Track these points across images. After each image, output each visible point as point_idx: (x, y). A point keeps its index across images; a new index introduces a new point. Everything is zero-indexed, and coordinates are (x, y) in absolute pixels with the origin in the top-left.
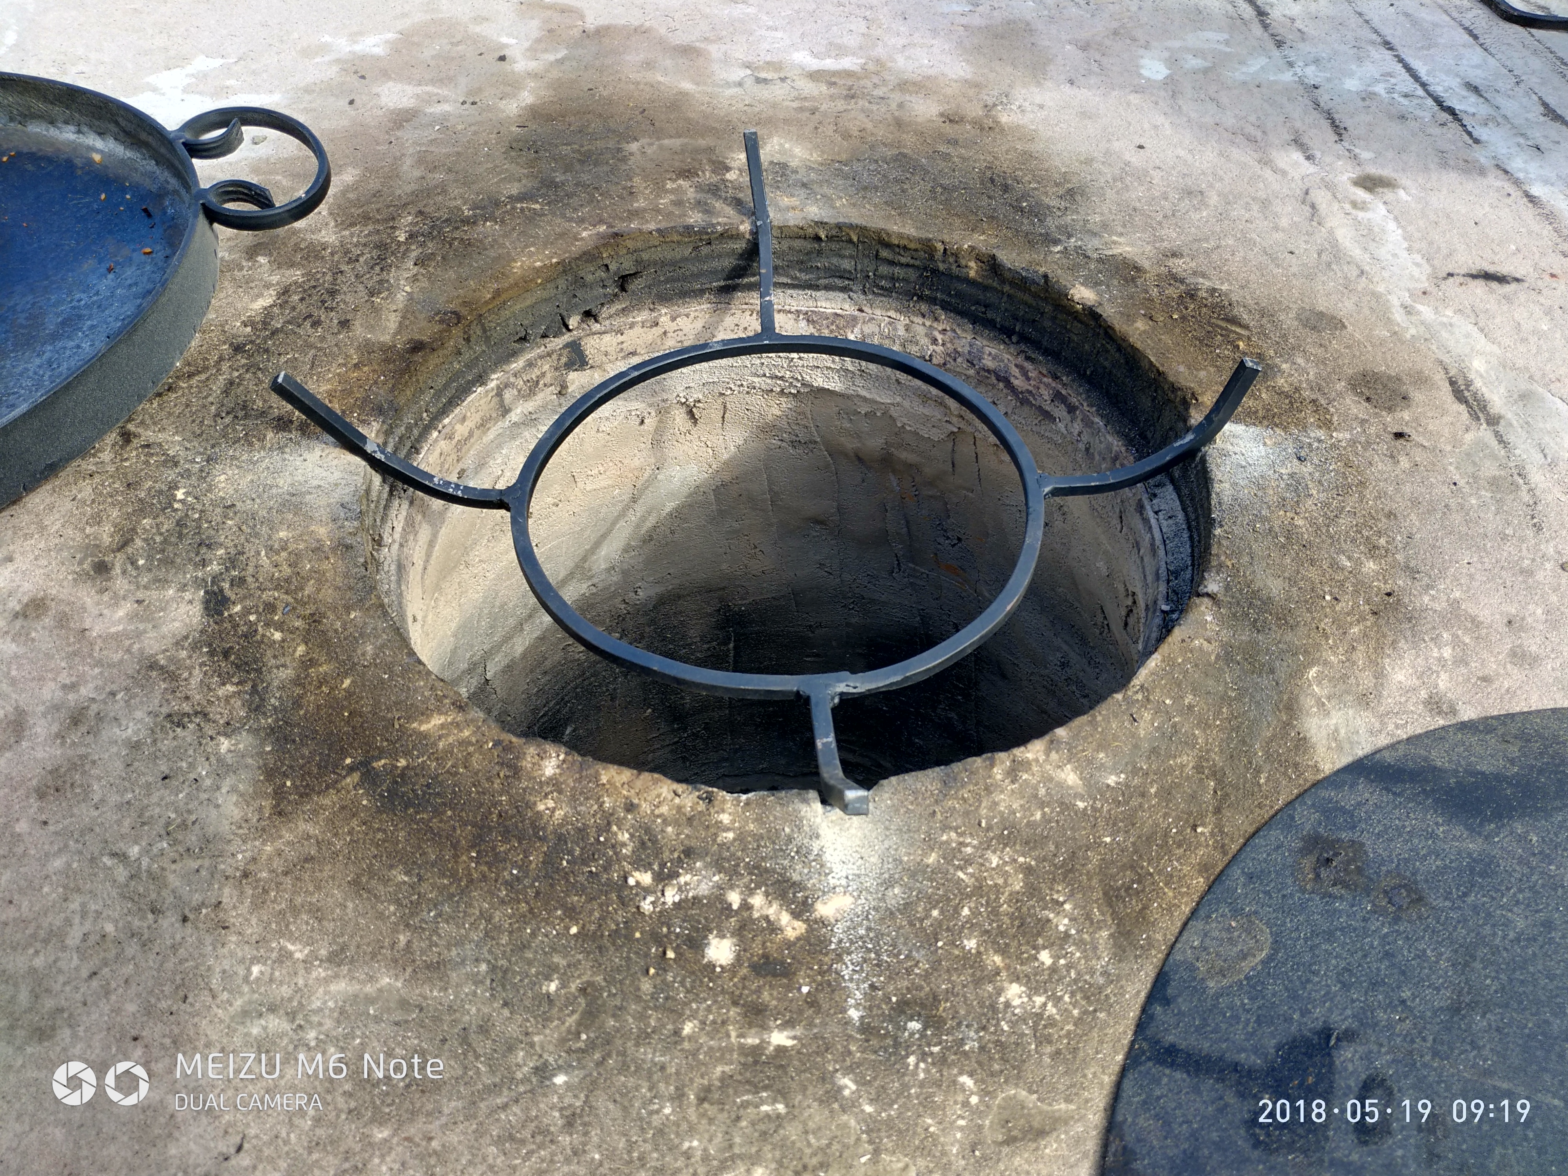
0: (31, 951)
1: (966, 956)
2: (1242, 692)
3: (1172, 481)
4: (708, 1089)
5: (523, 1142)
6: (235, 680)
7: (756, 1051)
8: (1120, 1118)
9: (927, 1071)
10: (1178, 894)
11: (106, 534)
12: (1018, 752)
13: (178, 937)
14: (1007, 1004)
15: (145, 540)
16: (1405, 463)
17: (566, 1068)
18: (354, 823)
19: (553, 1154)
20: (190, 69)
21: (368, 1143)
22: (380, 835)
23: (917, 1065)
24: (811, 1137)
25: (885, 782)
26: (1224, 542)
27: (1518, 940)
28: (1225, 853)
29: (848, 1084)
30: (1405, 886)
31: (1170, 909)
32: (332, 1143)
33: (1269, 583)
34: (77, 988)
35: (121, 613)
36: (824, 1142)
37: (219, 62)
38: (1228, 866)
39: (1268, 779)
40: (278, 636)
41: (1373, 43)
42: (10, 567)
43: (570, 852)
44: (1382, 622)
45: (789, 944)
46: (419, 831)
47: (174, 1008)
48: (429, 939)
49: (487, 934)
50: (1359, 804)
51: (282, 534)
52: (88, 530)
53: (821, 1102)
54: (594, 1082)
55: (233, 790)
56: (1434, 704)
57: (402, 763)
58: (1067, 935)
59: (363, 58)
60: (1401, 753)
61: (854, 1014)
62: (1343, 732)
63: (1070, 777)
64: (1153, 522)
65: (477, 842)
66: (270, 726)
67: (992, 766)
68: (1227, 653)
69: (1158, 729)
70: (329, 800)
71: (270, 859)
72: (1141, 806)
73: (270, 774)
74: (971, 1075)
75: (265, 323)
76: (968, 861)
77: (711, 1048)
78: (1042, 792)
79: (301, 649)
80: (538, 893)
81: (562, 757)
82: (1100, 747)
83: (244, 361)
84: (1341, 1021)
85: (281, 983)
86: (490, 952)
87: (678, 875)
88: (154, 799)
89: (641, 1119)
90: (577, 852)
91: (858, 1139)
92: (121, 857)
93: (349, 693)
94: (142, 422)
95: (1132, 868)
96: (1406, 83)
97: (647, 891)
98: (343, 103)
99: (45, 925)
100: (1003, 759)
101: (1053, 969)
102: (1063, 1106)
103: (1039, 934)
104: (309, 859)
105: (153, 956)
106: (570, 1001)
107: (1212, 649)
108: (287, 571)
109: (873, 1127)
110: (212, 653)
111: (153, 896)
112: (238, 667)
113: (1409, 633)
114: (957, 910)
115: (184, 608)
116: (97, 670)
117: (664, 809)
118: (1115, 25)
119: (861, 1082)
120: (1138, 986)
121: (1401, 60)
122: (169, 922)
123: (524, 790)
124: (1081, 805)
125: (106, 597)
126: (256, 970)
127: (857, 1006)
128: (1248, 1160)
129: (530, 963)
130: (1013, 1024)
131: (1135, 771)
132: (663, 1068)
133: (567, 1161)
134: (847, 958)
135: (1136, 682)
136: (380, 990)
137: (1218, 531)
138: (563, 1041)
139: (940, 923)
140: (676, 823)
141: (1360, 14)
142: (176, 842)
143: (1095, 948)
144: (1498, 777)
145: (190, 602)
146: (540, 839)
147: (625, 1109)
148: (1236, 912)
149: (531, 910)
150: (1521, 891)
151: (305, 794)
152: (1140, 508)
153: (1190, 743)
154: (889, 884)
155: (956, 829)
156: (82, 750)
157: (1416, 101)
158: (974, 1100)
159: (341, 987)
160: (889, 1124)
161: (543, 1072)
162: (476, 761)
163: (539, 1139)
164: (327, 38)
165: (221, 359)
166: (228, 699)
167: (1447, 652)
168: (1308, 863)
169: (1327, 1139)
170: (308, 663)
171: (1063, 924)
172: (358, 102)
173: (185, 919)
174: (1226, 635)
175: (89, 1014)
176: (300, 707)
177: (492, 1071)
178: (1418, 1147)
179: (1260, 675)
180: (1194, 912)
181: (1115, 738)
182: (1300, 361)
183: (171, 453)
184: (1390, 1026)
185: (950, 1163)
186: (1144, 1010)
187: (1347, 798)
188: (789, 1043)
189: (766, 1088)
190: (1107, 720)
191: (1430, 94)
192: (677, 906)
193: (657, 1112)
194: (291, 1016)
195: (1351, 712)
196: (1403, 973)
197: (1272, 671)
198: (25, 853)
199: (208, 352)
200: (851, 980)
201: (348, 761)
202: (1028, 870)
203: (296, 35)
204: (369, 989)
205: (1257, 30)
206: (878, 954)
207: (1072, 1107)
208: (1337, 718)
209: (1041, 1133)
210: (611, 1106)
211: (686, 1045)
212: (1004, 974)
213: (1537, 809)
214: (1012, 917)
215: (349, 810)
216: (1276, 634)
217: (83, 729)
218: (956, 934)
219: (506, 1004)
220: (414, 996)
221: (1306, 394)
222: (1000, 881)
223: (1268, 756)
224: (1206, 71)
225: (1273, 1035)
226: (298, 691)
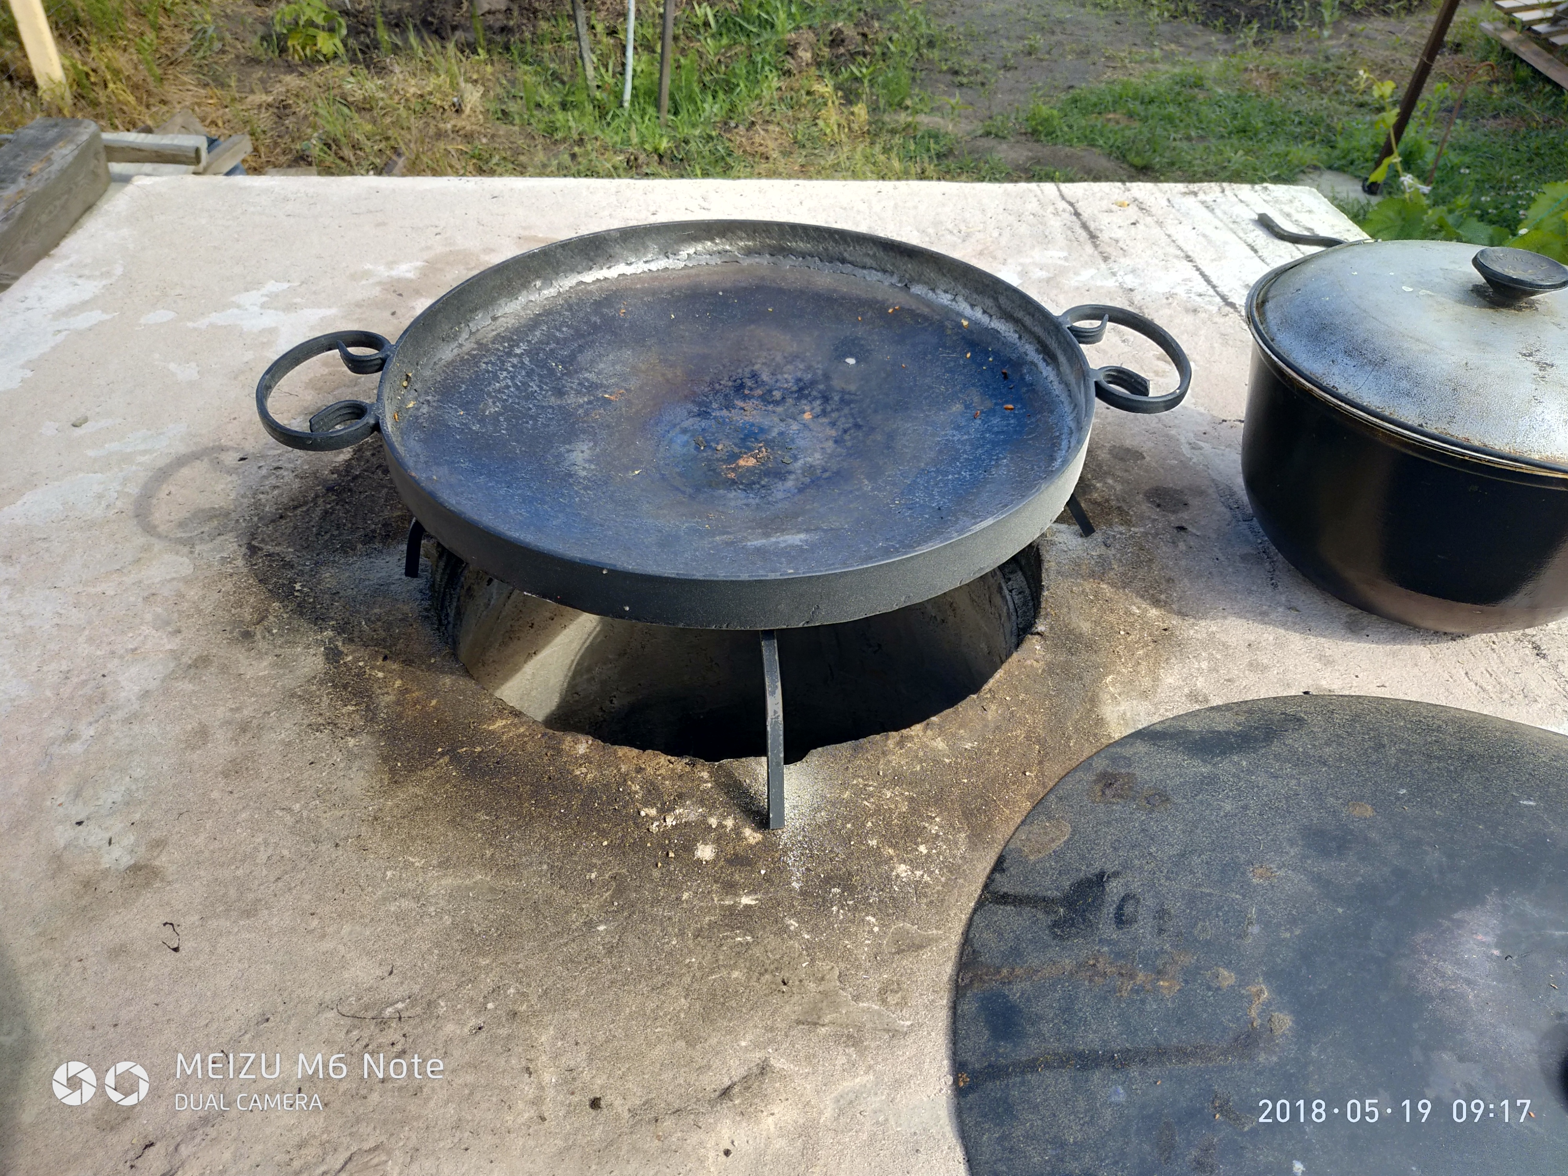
0: (233, 867)
1: (870, 849)
2: (1059, 692)
3: (1021, 569)
4: (701, 930)
5: (580, 963)
6: (353, 703)
7: (732, 908)
8: (971, 936)
9: (845, 915)
10: (1013, 812)
11: (247, 614)
12: (905, 732)
13: (333, 856)
14: (898, 876)
15: (276, 617)
16: (1182, 546)
17: (606, 921)
18: (448, 786)
19: (599, 969)
20: (264, 291)
21: (476, 967)
22: (466, 793)
23: (838, 911)
24: (769, 954)
25: (814, 751)
26: (1050, 600)
27: (1226, 816)
28: (1045, 787)
29: (793, 924)
30: (1158, 794)
31: (1007, 821)
32: (452, 967)
33: (1081, 624)
34: (268, 887)
35: (265, 663)
36: (778, 956)
37: (286, 285)
38: (1047, 794)
39: (1075, 743)
40: (380, 675)
41: (1177, 257)
42: (180, 637)
43: (600, 798)
44: (1160, 647)
45: (751, 847)
46: (493, 790)
47: (337, 897)
48: (507, 851)
49: (546, 848)
50: (1135, 754)
51: (377, 611)
52: (233, 611)
53: (775, 934)
54: (624, 928)
55: (360, 769)
56: (1193, 696)
57: (478, 749)
58: (937, 835)
59: (399, 280)
60: (1167, 724)
61: (796, 885)
62: (1128, 714)
63: (940, 744)
64: (1008, 597)
65: (534, 794)
66: (382, 730)
67: (887, 739)
68: (1050, 668)
69: (1000, 715)
70: (429, 773)
71: (391, 809)
72: (988, 760)
73: (385, 759)
74: (874, 916)
75: (348, 472)
76: (871, 795)
77: (701, 907)
78: (921, 754)
79: (398, 683)
80: (579, 823)
81: (590, 742)
82: (961, 726)
83: (334, 497)
84: (1110, 868)
85: (407, 881)
86: (549, 857)
87: (674, 809)
88: (306, 775)
89: (657, 948)
90: (605, 798)
91: (801, 954)
92: (289, 810)
93: (436, 708)
94: (263, 540)
95: (982, 797)
96: (1200, 285)
97: (653, 819)
98: (387, 314)
99: (241, 852)
100: (894, 736)
101: (928, 856)
102: (935, 932)
103: (918, 835)
104: (418, 809)
105: (317, 868)
106: (606, 884)
107: (1039, 666)
108: (383, 634)
109: (809, 947)
110: (335, 686)
111: (314, 833)
112: (354, 695)
113: (1178, 654)
114: (863, 825)
115: (310, 659)
116: (253, 699)
117: (662, 771)
118: (980, 247)
119: (801, 921)
120: (985, 864)
121: (1198, 269)
122: (326, 847)
123: (565, 763)
124: (947, 761)
125: (253, 653)
126: (389, 874)
127: (798, 880)
128: (1050, 946)
129: (576, 863)
130: (900, 887)
131: (984, 740)
132: (670, 918)
133: (609, 972)
134: (791, 854)
135: (986, 687)
136: (475, 883)
137: (1045, 593)
138: (601, 907)
139: (852, 832)
140: (671, 778)
141: (1169, 236)
142: (324, 801)
143: (956, 843)
144: (1227, 733)
145: (315, 655)
146: (578, 791)
147: (646, 942)
148: (1049, 818)
149: (575, 833)
150: (1231, 791)
151: (412, 770)
152: (1000, 589)
153: (1022, 722)
154: (818, 809)
155: (862, 777)
156: (251, 748)
157: (1207, 299)
158: (876, 929)
159: (448, 881)
160: (821, 945)
161: (590, 925)
162: (529, 747)
163: (589, 961)
164: (368, 266)
165: (317, 496)
166: (349, 714)
167: (1204, 665)
168: (1097, 788)
169: (1098, 929)
170: (403, 691)
171: (934, 829)
172: (399, 313)
173: (337, 845)
174: (1049, 657)
175: (278, 901)
176: (402, 718)
177: (555, 925)
178: (1153, 927)
179: (1073, 681)
180: (1023, 822)
181: (971, 721)
182: (1110, 481)
183: (287, 559)
184: (1141, 867)
185: (861, 964)
186: (988, 878)
187: (1127, 751)
188: (753, 903)
189: (738, 928)
190: (965, 709)
191: (1217, 293)
192: (674, 827)
193: (667, 943)
194: (417, 899)
195: (1135, 702)
196: (1152, 839)
197: (1081, 679)
198: (220, 811)
199: (306, 491)
200: (794, 866)
201: (440, 750)
202: (911, 799)
203: (344, 264)
204: (467, 882)
205: (1089, 249)
206: (811, 850)
207: (940, 932)
208: (1124, 706)
209: (920, 947)
210: (637, 941)
211: (685, 905)
212: (895, 859)
213: (1249, 748)
214: (900, 826)
215: (444, 779)
216: (1085, 656)
217: (249, 735)
218: (863, 838)
219: (562, 887)
220: (499, 885)
221: (1113, 503)
222: (893, 806)
223: (1076, 730)
224: (1048, 281)
225: (1068, 879)
226: (399, 708)
